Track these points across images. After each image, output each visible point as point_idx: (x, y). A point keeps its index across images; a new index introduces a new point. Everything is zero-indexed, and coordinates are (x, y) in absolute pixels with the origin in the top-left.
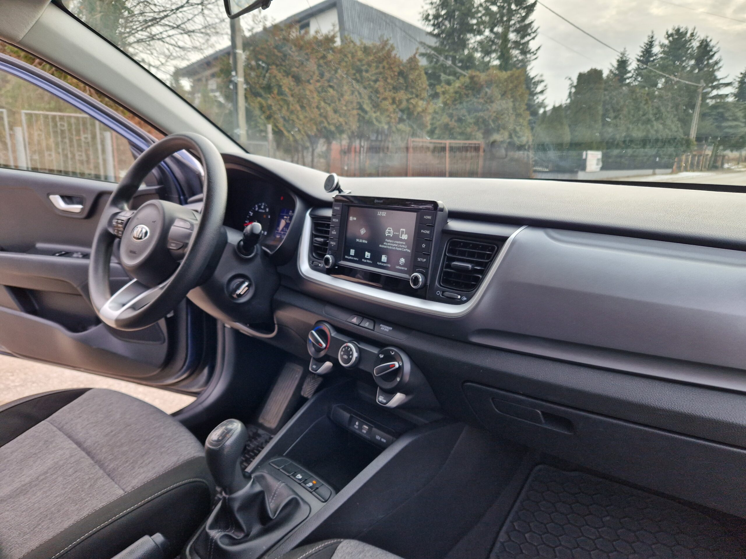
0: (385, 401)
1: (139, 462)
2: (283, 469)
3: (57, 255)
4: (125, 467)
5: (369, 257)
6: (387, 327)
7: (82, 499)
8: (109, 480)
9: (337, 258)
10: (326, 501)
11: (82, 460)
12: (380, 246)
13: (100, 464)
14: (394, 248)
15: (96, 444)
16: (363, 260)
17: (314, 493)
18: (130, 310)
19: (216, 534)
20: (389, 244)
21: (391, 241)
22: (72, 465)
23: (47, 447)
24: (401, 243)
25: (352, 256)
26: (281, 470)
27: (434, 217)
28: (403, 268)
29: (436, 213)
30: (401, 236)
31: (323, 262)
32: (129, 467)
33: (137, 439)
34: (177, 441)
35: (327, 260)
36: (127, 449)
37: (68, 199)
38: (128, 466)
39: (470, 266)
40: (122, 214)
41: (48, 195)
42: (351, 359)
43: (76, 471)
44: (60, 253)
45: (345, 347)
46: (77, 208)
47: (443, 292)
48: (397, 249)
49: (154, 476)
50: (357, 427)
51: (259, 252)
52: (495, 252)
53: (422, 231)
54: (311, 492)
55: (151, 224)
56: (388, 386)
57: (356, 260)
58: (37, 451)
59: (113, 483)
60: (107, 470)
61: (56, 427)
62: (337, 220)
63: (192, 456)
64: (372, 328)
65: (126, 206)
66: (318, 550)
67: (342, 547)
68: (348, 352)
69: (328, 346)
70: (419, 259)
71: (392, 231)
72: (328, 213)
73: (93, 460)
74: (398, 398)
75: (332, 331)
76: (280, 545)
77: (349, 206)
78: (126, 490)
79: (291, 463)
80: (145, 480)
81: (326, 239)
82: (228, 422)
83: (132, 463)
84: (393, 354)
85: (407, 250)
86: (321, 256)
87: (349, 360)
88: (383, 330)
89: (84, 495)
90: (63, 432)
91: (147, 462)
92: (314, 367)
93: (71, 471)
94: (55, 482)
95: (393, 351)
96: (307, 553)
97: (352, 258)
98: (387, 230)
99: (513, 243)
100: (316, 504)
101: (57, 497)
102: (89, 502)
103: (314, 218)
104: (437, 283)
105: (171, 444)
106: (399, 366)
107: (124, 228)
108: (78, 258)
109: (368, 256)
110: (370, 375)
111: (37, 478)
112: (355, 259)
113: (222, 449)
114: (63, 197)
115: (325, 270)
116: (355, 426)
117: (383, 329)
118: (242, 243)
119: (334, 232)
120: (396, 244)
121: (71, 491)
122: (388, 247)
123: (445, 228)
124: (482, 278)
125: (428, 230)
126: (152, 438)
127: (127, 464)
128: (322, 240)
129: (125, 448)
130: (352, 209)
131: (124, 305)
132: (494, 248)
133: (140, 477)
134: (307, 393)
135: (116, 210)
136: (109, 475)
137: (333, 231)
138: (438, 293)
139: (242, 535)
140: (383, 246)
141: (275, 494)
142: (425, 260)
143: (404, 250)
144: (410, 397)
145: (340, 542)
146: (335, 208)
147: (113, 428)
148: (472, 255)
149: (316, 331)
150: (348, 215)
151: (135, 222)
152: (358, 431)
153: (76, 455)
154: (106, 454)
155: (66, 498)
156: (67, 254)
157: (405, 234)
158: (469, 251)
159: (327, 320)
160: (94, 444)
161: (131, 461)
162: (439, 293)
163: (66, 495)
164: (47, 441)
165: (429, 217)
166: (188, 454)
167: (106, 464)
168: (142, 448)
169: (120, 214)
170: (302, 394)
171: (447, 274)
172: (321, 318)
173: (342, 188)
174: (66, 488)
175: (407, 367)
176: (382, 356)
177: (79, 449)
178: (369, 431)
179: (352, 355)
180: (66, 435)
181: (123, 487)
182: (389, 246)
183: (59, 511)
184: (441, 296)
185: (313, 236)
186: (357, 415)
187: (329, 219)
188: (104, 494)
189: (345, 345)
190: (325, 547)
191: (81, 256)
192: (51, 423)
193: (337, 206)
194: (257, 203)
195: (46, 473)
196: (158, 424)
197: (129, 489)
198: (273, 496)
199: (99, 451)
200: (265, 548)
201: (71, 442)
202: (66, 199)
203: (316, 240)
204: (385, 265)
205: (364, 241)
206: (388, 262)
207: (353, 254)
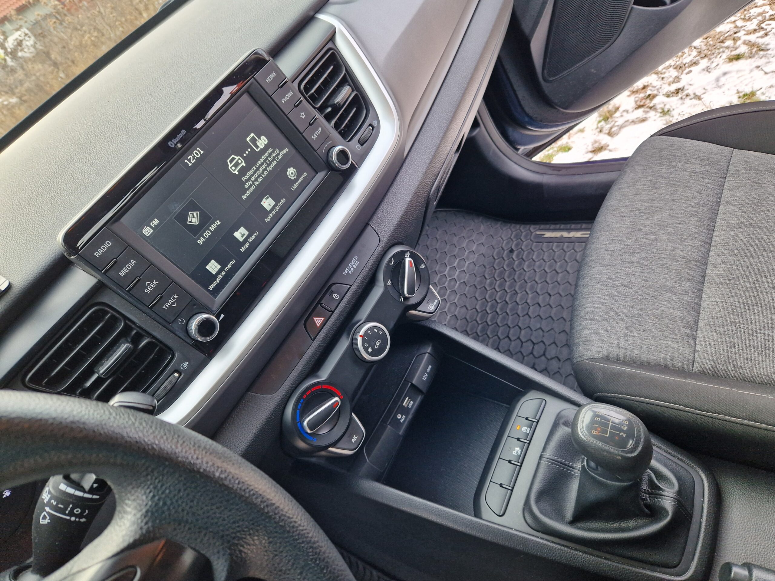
6: (352, 263)
12: (244, 197)
14: (266, 173)
16: (243, 250)
20: (253, 179)
21: (251, 172)
25: (220, 272)
27: (277, 69)
29: (273, 62)
47: (359, 142)
48: (269, 169)
50: (404, 417)
53: (284, 101)
68: (372, 337)
70: (314, 137)
84: (393, 262)
85: (282, 153)
87: (383, 338)
88: (355, 270)
95: (390, 261)
97: (225, 272)
112: (229, 266)
117: (352, 270)
119: (151, 287)
120: (262, 164)
122: (256, 183)
125: (288, 92)
132: (332, 54)
140: (248, 193)
142: (320, 129)
143: (280, 157)
162: (359, 147)
165: (273, 75)
176: (389, 283)
182: (256, 180)
184: (362, 147)
204: (277, 208)
205: (213, 228)
206: (277, 201)
207: (219, 267)
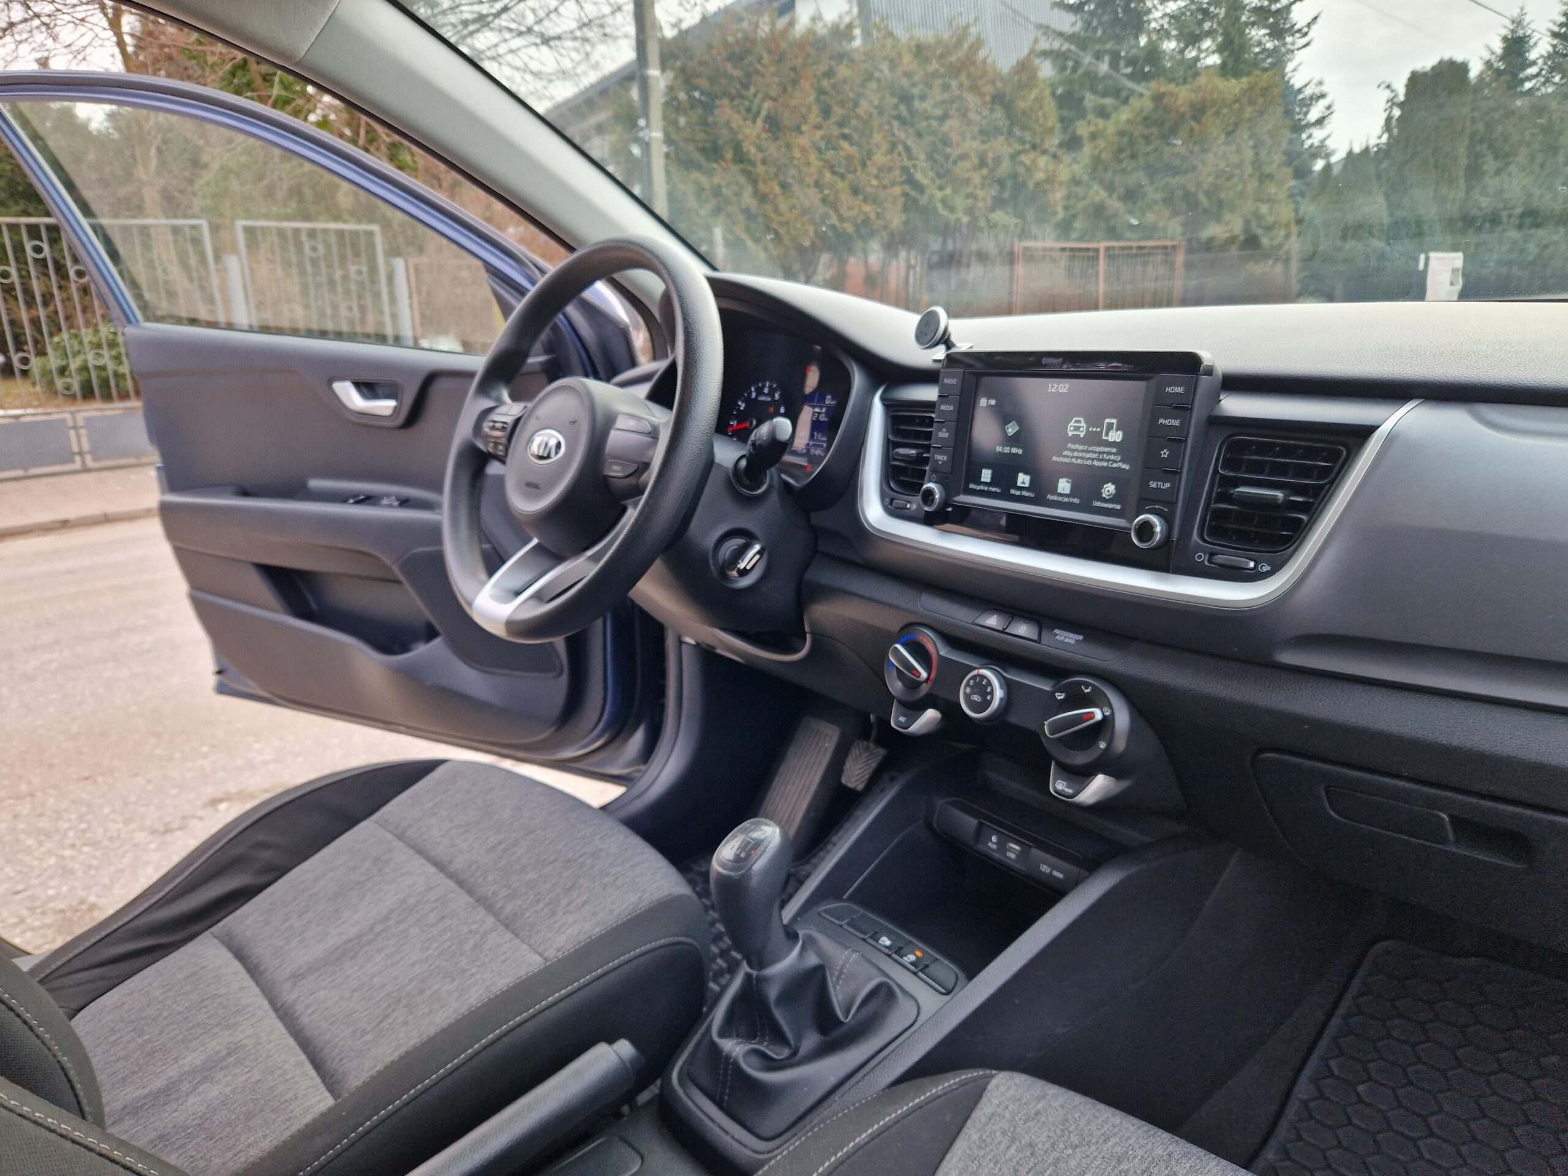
0: (1070, 791)
1: (564, 902)
2: (848, 924)
3: (351, 501)
4: (535, 912)
5: (1027, 485)
6: (1071, 635)
7: (463, 971)
8: (508, 936)
9: (949, 491)
10: (948, 993)
11: (452, 895)
12: (1055, 458)
13: (487, 904)
14: (1089, 462)
15: (474, 867)
16: (1013, 491)
17: (920, 974)
18: (532, 603)
19: (734, 1048)
20: (1076, 454)
21: (1081, 447)
22: (434, 905)
23: (380, 871)
24: (1107, 450)
25: (985, 484)
26: (845, 927)
27: (1192, 389)
28: (1110, 506)
29: (1197, 379)
30: (1107, 435)
31: (919, 498)
32: (546, 911)
33: (552, 858)
34: (631, 863)
35: (929, 493)
36: (535, 876)
37: (368, 388)
38: (542, 910)
39: (1279, 494)
40: (503, 409)
41: (330, 381)
42: (989, 703)
43: (443, 918)
44: (357, 499)
45: (974, 677)
46: (385, 406)
47: (1212, 555)
48: (1096, 463)
49: (597, 931)
50: (994, 847)
51: (776, 483)
52: (1341, 461)
53: (1161, 421)
54: (915, 974)
55: (568, 428)
56: (1080, 759)
57: (995, 493)
58: (363, 878)
59: (517, 941)
60: (502, 917)
61: (391, 832)
62: (951, 408)
63: (666, 893)
64: (1035, 637)
65: (505, 395)
66: (949, 1089)
67: (997, 1087)
68: (983, 688)
69: (933, 676)
70: (1153, 484)
71: (1083, 424)
72: (928, 393)
73: (471, 896)
74: (1098, 787)
75: (939, 644)
76: (865, 1075)
77: (979, 375)
78: (546, 954)
79: (864, 916)
80: (583, 938)
81: (921, 451)
82: (752, 824)
83: (550, 903)
84: (1088, 690)
85: (1120, 465)
86: (913, 487)
87: (986, 704)
88: (1063, 642)
89: (465, 962)
90: (406, 843)
91: (579, 902)
92: (902, 719)
93: (432, 917)
94: (405, 937)
95: (1087, 685)
96: (928, 1094)
97: (986, 488)
98: (1072, 423)
99: (1390, 439)
100: (929, 999)
101: (413, 965)
102: (478, 976)
103: (890, 405)
104: (1195, 536)
105: (620, 868)
106: (1105, 717)
107: (510, 438)
108: (390, 506)
109: (1023, 483)
110: (1033, 737)
111: (372, 928)
112: (994, 489)
113: (747, 876)
114: (358, 385)
115: (922, 515)
116: (990, 844)
117: (1062, 638)
118: (743, 463)
119: (944, 434)
120: (1095, 452)
121: (441, 954)
122: (1074, 460)
123: (1215, 413)
124: (1309, 521)
125: (1176, 419)
126: (581, 856)
127: (540, 906)
128: (913, 452)
129: (531, 876)
130: (985, 380)
131: (518, 593)
132: (1340, 453)
133: (569, 931)
134: (853, 780)
135: (488, 403)
136: (507, 926)
137: (941, 430)
138: (1200, 557)
139: (786, 1052)
140: (1061, 459)
141: (841, 972)
142: (1167, 485)
143: (1115, 465)
144: (1124, 784)
145: (992, 1077)
146: (947, 381)
147: (501, 836)
148: (1281, 469)
149: (904, 645)
150: (976, 393)
151: (533, 423)
152: (997, 856)
153: (437, 886)
154: (496, 886)
155: (432, 967)
156: (369, 499)
157: (1117, 430)
158: (1271, 462)
159: (928, 622)
160: (470, 866)
161: (547, 900)
162: (1202, 557)
163: (430, 962)
164: (379, 859)
165: (1179, 390)
166: (658, 888)
167: (499, 905)
168: (565, 875)
169: (498, 411)
170: (844, 780)
171: (1218, 515)
172: (912, 619)
173: (953, 339)
174: (428, 949)
175: (1122, 719)
176: (1060, 696)
177: (442, 875)
178: (1023, 855)
179: (992, 693)
180: (413, 847)
181: (541, 949)
182: (1077, 458)
183: (422, 992)
184: (1206, 563)
185: (889, 446)
186: (993, 821)
187: (929, 406)
188: (504, 961)
189: (975, 672)
190: (963, 1084)
191: (396, 503)
192: (381, 826)
193: (951, 376)
194: (756, 382)
195: (387, 918)
196: (589, 831)
197: (552, 953)
198: (838, 978)
199: (480, 880)
200: (833, 1080)
201: (423, 861)
202: (365, 390)
203: (897, 454)
204: (1066, 500)
205: (1014, 450)
206: (1072, 494)
207: (988, 480)
